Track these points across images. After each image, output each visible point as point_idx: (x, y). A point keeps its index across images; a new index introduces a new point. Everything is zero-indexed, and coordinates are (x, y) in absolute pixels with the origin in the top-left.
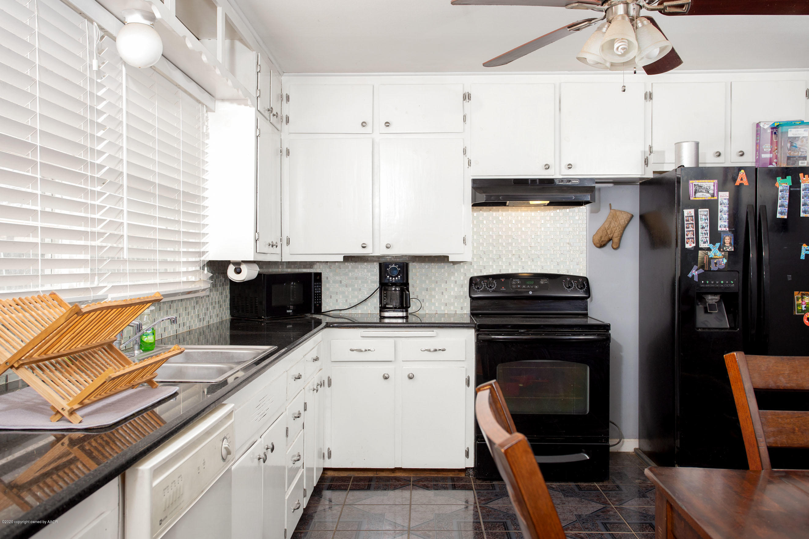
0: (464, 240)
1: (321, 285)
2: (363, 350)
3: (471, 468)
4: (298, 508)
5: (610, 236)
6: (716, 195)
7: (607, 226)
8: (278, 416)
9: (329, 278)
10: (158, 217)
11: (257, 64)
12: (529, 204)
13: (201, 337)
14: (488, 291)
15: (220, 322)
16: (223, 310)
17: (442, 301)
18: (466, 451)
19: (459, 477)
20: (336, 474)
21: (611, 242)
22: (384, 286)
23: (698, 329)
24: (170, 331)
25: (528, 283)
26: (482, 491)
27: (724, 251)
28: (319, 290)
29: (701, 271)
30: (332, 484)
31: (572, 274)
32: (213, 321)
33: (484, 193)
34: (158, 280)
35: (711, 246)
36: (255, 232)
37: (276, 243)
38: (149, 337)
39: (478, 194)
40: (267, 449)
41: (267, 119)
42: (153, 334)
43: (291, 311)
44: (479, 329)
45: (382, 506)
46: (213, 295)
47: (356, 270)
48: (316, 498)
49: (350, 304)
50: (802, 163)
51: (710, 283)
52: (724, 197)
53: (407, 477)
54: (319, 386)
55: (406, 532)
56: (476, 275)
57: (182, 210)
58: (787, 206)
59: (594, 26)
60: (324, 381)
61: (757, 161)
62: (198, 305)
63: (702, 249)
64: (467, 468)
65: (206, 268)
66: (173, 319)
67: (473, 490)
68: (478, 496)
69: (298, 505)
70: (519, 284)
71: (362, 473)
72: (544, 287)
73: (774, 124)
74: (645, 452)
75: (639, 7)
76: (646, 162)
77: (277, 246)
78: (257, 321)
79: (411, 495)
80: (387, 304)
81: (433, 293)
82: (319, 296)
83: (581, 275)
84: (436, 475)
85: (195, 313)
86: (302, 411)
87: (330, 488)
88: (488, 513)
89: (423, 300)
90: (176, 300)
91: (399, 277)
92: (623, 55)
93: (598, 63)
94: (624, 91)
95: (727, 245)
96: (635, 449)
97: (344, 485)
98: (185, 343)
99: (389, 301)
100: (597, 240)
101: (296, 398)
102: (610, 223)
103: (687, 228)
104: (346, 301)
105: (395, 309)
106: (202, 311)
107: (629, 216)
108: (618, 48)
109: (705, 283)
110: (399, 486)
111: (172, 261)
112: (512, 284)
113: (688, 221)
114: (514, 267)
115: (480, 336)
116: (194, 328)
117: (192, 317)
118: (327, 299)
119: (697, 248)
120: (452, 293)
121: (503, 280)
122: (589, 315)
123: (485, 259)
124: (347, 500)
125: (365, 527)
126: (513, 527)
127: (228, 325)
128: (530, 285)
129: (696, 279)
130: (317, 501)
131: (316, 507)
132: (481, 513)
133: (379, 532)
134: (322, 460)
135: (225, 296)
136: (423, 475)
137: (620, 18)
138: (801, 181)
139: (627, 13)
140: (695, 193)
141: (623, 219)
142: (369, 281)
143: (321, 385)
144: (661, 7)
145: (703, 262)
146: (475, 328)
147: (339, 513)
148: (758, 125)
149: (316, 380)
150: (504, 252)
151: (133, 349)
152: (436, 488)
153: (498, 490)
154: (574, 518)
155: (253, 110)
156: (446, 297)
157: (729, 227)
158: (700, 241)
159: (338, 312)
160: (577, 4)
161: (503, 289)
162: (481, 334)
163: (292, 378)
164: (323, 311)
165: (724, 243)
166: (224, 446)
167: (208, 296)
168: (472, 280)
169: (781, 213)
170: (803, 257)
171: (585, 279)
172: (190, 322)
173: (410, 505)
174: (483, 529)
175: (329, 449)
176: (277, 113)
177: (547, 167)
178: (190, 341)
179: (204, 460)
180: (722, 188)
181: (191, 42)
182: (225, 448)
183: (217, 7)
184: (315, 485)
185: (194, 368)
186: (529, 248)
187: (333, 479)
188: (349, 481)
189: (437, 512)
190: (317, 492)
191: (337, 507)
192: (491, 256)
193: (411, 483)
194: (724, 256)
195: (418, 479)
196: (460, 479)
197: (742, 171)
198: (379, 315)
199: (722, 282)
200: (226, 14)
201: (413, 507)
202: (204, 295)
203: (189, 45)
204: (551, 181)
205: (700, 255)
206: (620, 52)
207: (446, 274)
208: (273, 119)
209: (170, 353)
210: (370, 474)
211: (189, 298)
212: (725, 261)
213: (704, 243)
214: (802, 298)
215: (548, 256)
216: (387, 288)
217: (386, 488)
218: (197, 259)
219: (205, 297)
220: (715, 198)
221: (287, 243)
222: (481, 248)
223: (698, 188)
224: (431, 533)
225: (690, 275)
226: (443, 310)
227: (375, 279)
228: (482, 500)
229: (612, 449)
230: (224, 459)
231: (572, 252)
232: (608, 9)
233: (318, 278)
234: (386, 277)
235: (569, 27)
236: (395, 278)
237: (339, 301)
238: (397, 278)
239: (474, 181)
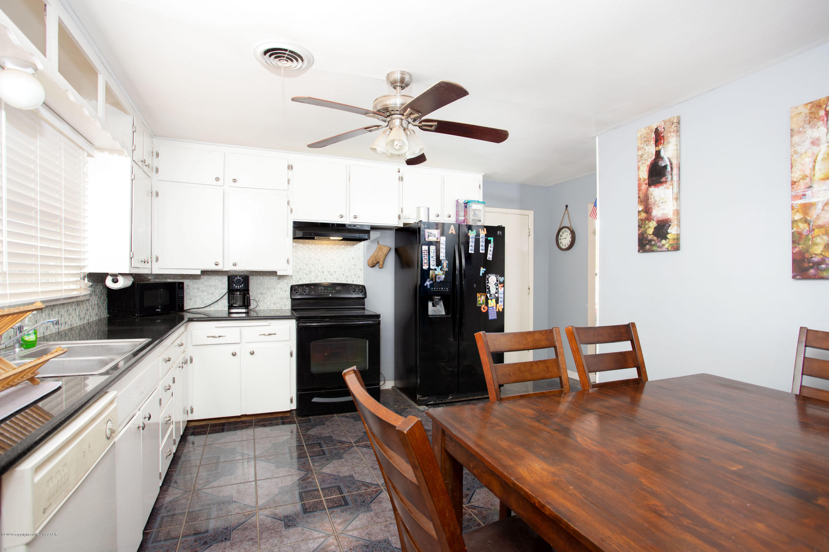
0: (288, 261)
1: (183, 291)
2: (217, 336)
3: (294, 410)
4: (170, 455)
5: (378, 260)
6: (439, 238)
7: (376, 254)
8: (153, 391)
9: (189, 286)
10: (40, 237)
11: (132, 125)
12: (330, 239)
13: (82, 332)
14: (303, 294)
15: (99, 320)
16: (102, 310)
17: (272, 301)
18: (291, 399)
19: (286, 416)
20: (197, 424)
21: (378, 264)
22: (231, 291)
23: (430, 315)
24: (52, 329)
25: (329, 289)
26: (302, 424)
27: (443, 271)
28: (182, 295)
29: (431, 282)
30: (194, 431)
31: (355, 283)
32: (93, 319)
33: (301, 230)
34: (40, 289)
35: (436, 268)
36: (130, 251)
37: (148, 260)
38: (30, 336)
39: (297, 231)
40: (145, 418)
41: (141, 168)
42: (35, 333)
43: (159, 310)
44: (298, 319)
45: (234, 443)
46: (93, 299)
47: (210, 281)
48: (183, 443)
49: (206, 304)
50: (479, 223)
51: (436, 289)
52: (443, 240)
53: (250, 420)
54: (184, 364)
55: (253, 459)
56: (294, 284)
57: (63, 232)
58: (474, 246)
59: (380, 131)
60: (187, 359)
61: (457, 221)
62: (79, 307)
63: (432, 269)
64: (291, 410)
65: (86, 279)
66: (56, 322)
67: (296, 424)
68: (300, 427)
69: (170, 452)
70: (323, 290)
71: (217, 420)
72: (339, 292)
73: (465, 201)
74: (398, 388)
75: (408, 122)
76: (399, 217)
77: (148, 263)
78: (131, 318)
79: (254, 432)
80: (233, 304)
81: (266, 296)
82: (182, 299)
83: (361, 284)
84: (270, 417)
85: (76, 313)
86: (171, 384)
87: (193, 434)
88: (308, 438)
89: (259, 301)
90: (57, 304)
91: (242, 285)
92: (399, 150)
93: (384, 153)
94: (399, 172)
95: (445, 267)
96: (392, 387)
97: (204, 431)
98: (67, 338)
99: (234, 302)
100: (370, 263)
101: (166, 376)
102: (378, 252)
103: (424, 257)
104: (203, 302)
105: (240, 307)
106: (83, 312)
107: (389, 249)
108: (396, 145)
109: (433, 289)
110: (245, 427)
111: (54, 273)
112: (318, 290)
113: (424, 253)
114: (319, 279)
115: (299, 324)
116: (75, 325)
117: (73, 317)
118: (188, 301)
119: (429, 269)
120: (279, 296)
121: (312, 287)
122: (366, 308)
123: (301, 274)
124: (207, 442)
125: (222, 459)
126: (325, 446)
127: (106, 321)
128: (330, 290)
129: (429, 287)
130: (184, 445)
131: (183, 449)
132: (304, 438)
133: (233, 462)
134: (186, 415)
135: (103, 299)
136: (261, 418)
137: (398, 127)
138: (480, 233)
139: (402, 125)
140: (428, 237)
141: (385, 250)
142: (220, 288)
143: (186, 362)
144: (420, 125)
145: (432, 277)
146: (296, 319)
147: (201, 452)
148: (457, 201)
149: (181, 360)
150: (313, 269)
151: (13, 347)
152: (271, 425)
153: (313, 422)
154: (362, 434)
155: (129, 159)
156: (275, 298)
157: (446, 257)
158: (431, 265)
159: (197, 310)
160: (373, 114)
161: (313, 293)
162: (300, 323)
163: (164, 361)
164: (185, 309)
165: (443, 266)
166: (108, 427)
167: (88, 300)
168: (292, 287)
169: (471, 250)
170: (481, 275)
171: (364, 287)
172: (71, 321)
173: (254, 439)
174: (306, 449)
175: (191, 407)
176: (149, 164)
177: (341, 216)
178: (71, 336)
179: (89, 444)
180: (442, 234)
181: (73, 95)
182: (110, 429)
183: (98, 74)
184: (181, 434)
185: (77, 361)
186: (329, 267)
187: (195, 427)
188: (207, 427)
189: (273, 442)
190: (183, 438)
191: (199, 448)
192: (304, 272)
193: (253, 424)
194: (443, 274)
195: (258, 420)
196: (287, 417)
197: (452, 226)
198: (227, 311)
199: (442, 288)
200: (106, 81)
201: (256, 441)
202: (84, 299)
203: (72, 98)
204: (344, 225)
205: (430, 273)
206: (397, 148)
207: (275, 284)
208: (145, 169)
209: (53, 354)
210: (223, 421)
211: (70, 302)
212: (444, 276)
213: (433, 266)
214: (481, 297)
215: (341, 272)
216: (233, 292)
217: (236, 429)
218: (79, 272)
219: (85, 301)
220: (439, 240)
221: (156, 260)
222: (298, 266)
223: (430, 234)
224: (271, 458)
225: (425, 285)
226: (272, 307)
227: (224, 286)
228: (303, 430)
229: (381, 389)
230: (108, 438)
231: (355, 270)
232: (389, 121)
233: (181, 286)
234: (233, 285)
235: (365, 129)
236: (239, 286)
237: (197, 301)
238: (241, 286)
239: (295, 223)
